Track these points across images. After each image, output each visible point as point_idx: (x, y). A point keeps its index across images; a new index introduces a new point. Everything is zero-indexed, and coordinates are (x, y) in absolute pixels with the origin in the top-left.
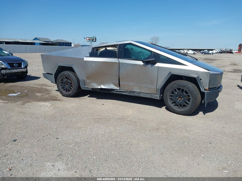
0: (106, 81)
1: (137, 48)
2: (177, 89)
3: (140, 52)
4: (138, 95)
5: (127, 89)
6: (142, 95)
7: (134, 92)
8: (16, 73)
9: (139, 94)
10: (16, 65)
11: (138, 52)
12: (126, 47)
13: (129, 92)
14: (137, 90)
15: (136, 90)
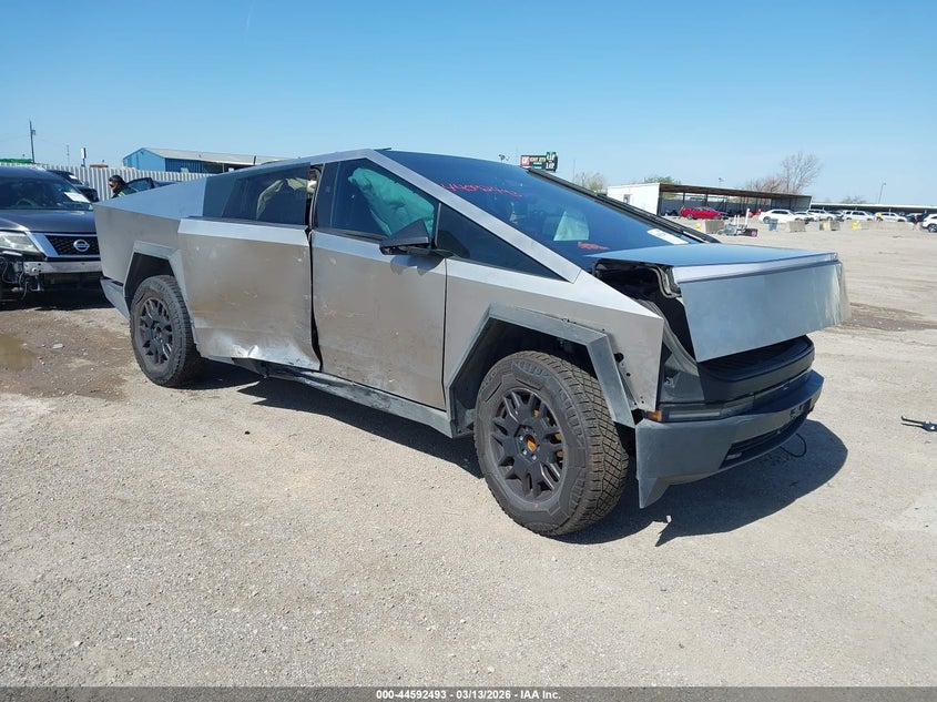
0: (272, 327)
1: (390, 182)
2: (517, 393)
3: (398, 204)
4: (381, 405)
5: (344, 374)
6: (396, 409)
7: (368, 391)
8: (82, 274)
9: (385, 399)
10: (82, 246)
11: (391, 203)
12: (350, 179)
13: (353, 388)
14: (379, 381)
15: (375, 379)
